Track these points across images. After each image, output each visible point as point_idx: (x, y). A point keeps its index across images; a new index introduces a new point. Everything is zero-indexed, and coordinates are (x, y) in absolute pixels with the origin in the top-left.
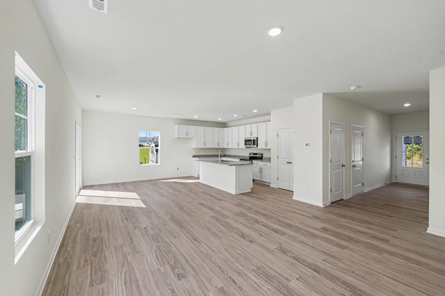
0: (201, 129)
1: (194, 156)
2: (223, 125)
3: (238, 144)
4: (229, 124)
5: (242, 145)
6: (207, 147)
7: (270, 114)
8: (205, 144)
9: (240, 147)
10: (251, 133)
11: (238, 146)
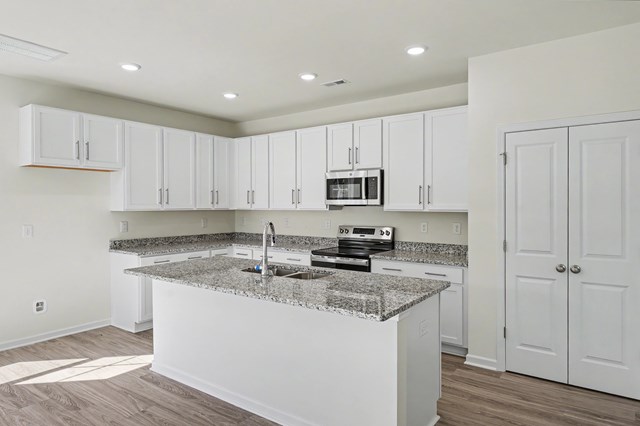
0: (147, 133)
1: (117, 246)
2: (229, 127)
3: (296, 195)
4: (248, 126)
5: (316, 199)
6: (173, 206)
7: (462, 77)
8: (164, 194)
9: (304, 205)
10: (353, 154)
11: (296, 199)
